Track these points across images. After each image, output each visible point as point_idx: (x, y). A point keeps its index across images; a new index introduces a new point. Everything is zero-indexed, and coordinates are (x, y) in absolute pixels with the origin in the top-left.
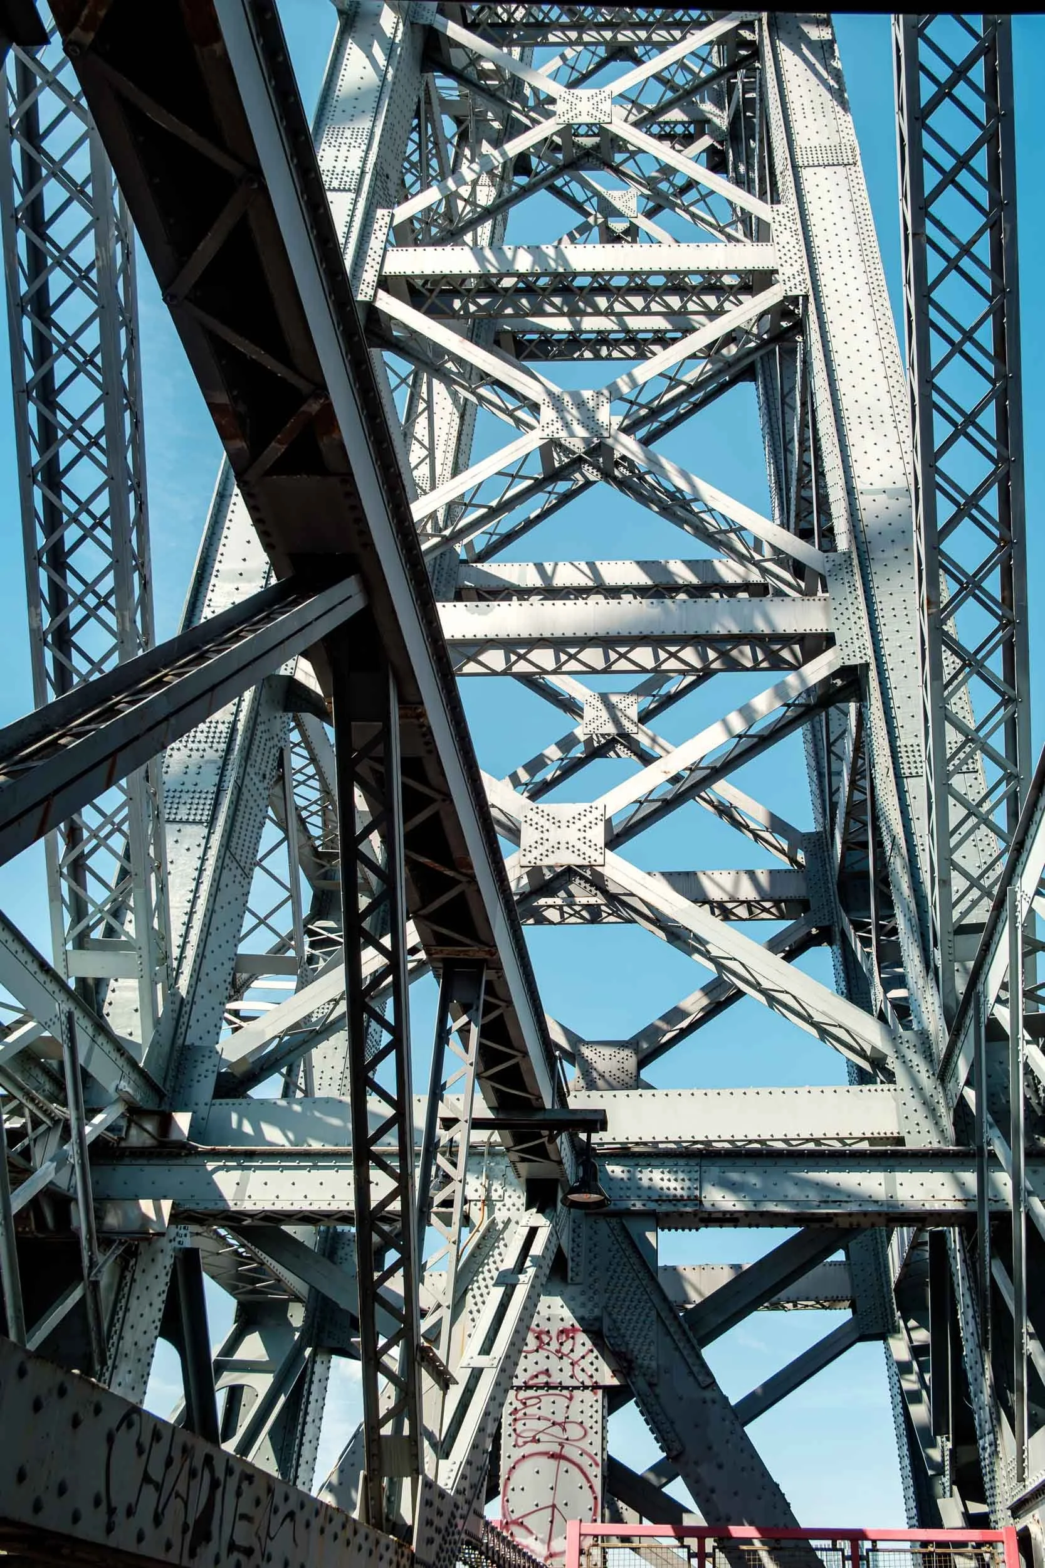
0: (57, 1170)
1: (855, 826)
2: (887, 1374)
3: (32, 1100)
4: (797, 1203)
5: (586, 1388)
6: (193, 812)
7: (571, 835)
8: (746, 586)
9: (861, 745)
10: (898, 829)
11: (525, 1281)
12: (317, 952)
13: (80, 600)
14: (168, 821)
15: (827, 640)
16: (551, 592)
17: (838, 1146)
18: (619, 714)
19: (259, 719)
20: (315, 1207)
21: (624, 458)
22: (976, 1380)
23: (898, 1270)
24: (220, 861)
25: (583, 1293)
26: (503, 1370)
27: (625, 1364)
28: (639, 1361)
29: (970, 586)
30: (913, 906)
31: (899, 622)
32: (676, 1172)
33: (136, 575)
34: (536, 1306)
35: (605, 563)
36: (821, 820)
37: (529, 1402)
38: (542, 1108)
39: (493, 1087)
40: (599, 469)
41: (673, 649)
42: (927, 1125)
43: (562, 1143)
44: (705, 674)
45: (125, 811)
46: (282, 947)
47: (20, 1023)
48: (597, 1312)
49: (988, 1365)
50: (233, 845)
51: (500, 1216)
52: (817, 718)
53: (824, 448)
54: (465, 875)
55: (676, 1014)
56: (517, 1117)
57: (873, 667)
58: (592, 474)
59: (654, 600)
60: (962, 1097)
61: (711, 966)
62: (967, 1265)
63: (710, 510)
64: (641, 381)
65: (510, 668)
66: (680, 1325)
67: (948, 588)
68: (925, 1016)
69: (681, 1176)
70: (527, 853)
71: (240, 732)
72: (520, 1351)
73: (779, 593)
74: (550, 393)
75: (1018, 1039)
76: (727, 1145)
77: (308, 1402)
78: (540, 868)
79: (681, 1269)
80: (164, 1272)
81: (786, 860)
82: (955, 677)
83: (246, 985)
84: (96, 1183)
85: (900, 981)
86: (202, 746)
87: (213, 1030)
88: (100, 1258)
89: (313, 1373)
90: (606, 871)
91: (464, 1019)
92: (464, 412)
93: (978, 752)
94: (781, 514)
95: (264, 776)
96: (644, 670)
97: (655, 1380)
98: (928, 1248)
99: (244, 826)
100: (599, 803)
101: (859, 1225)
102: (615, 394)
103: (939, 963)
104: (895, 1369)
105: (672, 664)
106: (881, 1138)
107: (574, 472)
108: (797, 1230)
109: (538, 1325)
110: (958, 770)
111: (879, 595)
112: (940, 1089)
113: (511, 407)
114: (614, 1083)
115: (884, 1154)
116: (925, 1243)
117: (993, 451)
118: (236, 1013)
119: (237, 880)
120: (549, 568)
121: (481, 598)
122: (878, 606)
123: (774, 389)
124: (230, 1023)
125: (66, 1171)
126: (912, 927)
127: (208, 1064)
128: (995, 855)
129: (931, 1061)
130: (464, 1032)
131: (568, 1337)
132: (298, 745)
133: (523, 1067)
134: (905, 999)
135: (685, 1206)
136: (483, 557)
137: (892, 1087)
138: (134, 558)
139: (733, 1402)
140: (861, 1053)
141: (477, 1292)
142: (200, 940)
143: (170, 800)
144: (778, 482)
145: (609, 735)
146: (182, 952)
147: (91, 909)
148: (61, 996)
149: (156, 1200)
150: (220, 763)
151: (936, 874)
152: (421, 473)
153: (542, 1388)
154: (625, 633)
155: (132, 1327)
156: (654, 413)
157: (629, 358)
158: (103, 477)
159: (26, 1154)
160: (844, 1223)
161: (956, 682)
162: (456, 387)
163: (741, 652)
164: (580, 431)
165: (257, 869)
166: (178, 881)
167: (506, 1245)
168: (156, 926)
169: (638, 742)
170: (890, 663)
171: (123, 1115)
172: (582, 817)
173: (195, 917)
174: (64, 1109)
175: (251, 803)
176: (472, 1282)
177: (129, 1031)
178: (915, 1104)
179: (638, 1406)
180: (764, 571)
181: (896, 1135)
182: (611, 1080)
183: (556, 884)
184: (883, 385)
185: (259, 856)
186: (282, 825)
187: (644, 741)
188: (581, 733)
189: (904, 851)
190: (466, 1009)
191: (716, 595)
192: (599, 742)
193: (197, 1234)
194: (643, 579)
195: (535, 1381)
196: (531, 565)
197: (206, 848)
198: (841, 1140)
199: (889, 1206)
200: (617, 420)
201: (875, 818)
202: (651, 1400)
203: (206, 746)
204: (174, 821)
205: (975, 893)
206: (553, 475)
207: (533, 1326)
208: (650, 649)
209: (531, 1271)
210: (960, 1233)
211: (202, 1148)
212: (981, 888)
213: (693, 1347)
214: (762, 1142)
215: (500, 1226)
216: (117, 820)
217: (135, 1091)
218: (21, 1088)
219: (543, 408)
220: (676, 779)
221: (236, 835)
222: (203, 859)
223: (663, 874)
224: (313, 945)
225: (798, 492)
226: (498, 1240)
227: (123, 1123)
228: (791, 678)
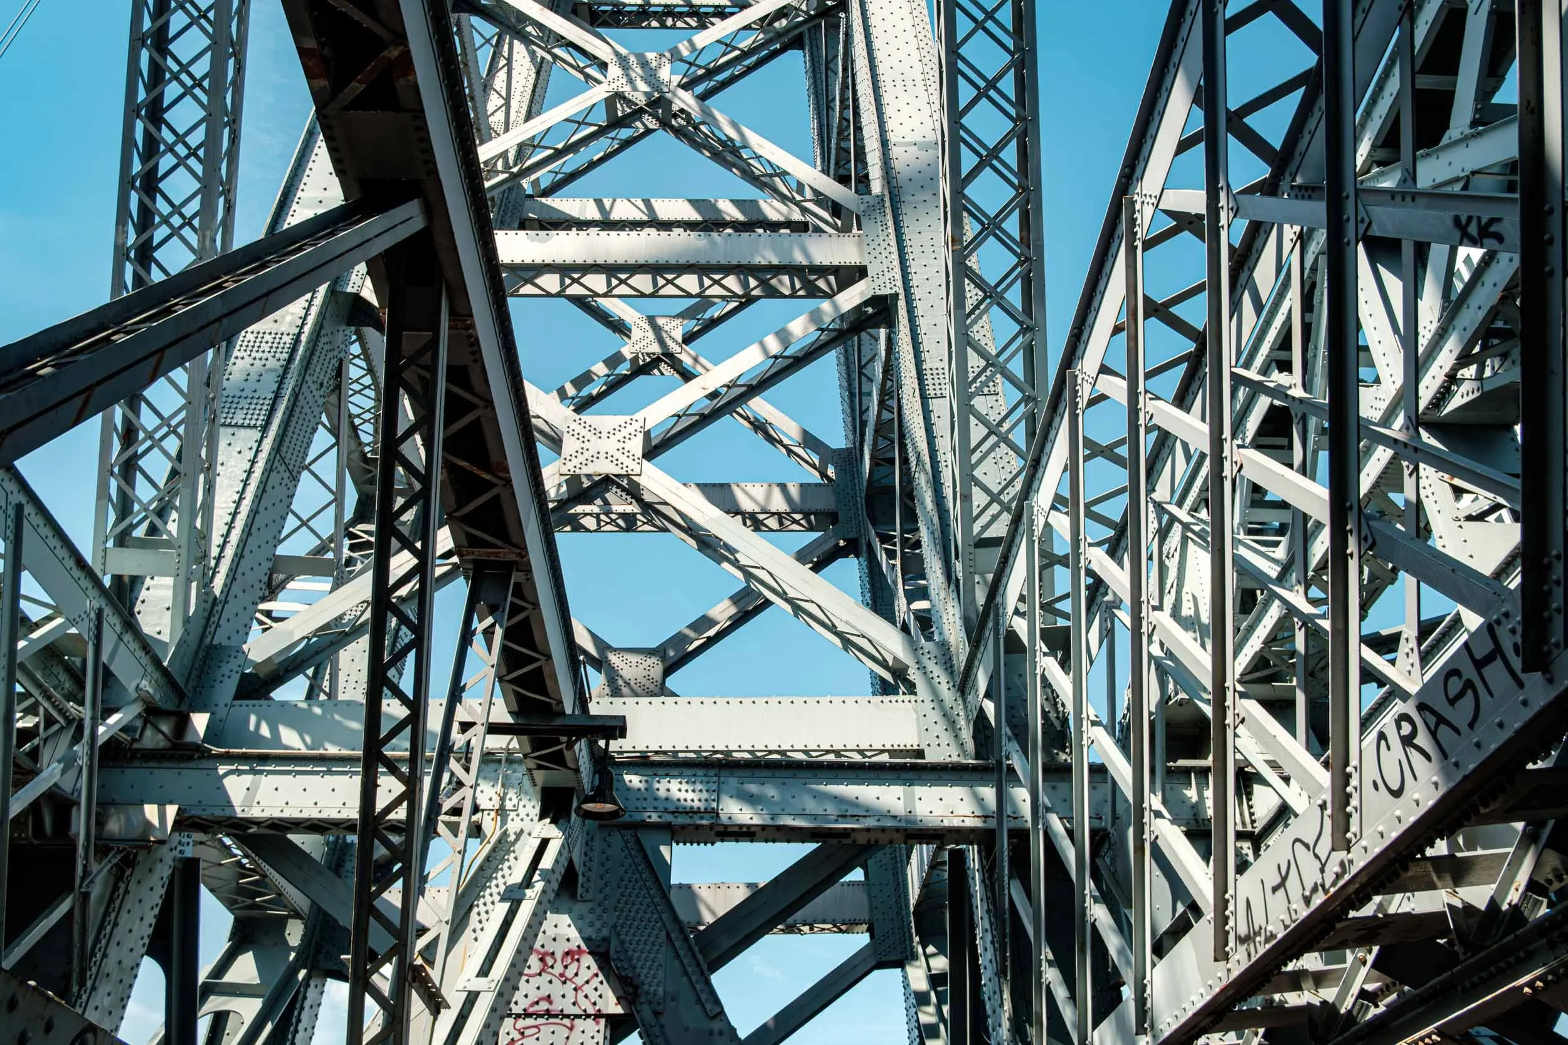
0: (64, 772)
1: (882, 444)
2: (904, 1005)
3: (49, 698)
4: (815, 817)
5: (588, 1016)
6: (249, 416)
7: (610, 445)
8: (789, 224)
9: (890, 368)
10: (923, 446)
11: (532, 896)
12: (355, 555)
13: (166, 221)
14: (224, 425)
15: (861, 272)
16: (608, 225)
17: (857, 758)
18: (665, 335)
19: (323, 332)
20: (324, 815)
21: (682, 111)
22: (994, 1012)
23: (917, 891)
24: (270, 464)
25: (592, 911)
26: (500, 994)
27: (631, 990)
28: (646, 987)
29: (991, 227)
30: (936, 520)
31: (927, 259)
32: (694, 783)
33: (221, 200)
34: (541, 924)
35: (660, 200)
36: (851, 437)
37: (527, 1032)
38: (562, 713)
39: (515, 692)
40: (658, 119)
41: (717, 277)
42: (946, 738)
43: (580, 750)
44: (747, 300)
45: (183, 415)
46: (322, 549)
47: (49, 619)
48: (605, 932)
49: (1006, 995)
50: (284, 449)
51: (513, 827)
52: (849, 343)
53: (861, 107)
54: (501, 478)
55: (704, 622)
56: (537, 723)
57: (902, 296)
58: (651, 123)
59: (702, 233)
60: (981, 710)
61: (739, 575)
62: (986, 886)
63: (758, 157)
64: (699, 46)
65: (563, 290)
66: (690, 948)
67: (971, 228)
68: (946, 627)
69: (699, 786)
70: (567, 462)
71: (303, 344)
72: (521, 974)
73: (817, 230)
74: (617, 54)
75: (1035, 651)
76: (747, 756)
77: (296, 1031)
78: (579, 476)
79: (696, 888)
80: (161, 883)
81: (817, 474)
82: (977, 307)
83: (282, 585)
84: (102, 786)
85: (923, 594)
86: (265, 356)
87: (242, 630)
88: (95, 867)
89: (305, 998)
90: (642, 481)
91: (490, 620)
92: (540, 68)
93: (998, 376)
94: (823, 162)
95: (322, 385)
96: (689, 295)
97: (660, 1008)
98: (947, 868)
99: (297, 431)
100: (640, 416)
101: (877, 841)
102: (676, 56)
103: (960, 575)
104: (913, 1000)
105: (716, 290)
106: (901, 751)
107: (635, 120)
108: (815, 846)
109: (543, 946)
110: (979, 392)
111: (908, 233)
112: (960, 701)
113: (581, 65)
114: (639, 691)
115: (903, 767)
116: (944, 863)
117: (1012, 112)
118: (268, 614)
119: (284, 483)
120: (607, 203)
121: (542, 227)
122: (907, 243)
123: (819, 57)
124: (261, 623)
125: (72, 774)
126: (935, 539)
127: (234, 664)
128: (1014, 473)
129: (952, 673)
130: (488, 633)
131: (573, 959)
132: (358, 356)
133: (546, 671)
134: (928, 611)
135: (702, 818)
136: (547, 192)
137: (913, 698)
138: (221, 183)
139: (743, 1034)
140: (883, 664)
141: (482, 909)
142: (241, 540)
143: (228, 405)
144: (820, 135)
145: (654, 354)
146: (222, 551)
147: (136, 507)
148: (93, 593)
149: (162, 805)
150: (281, 371)
151: (958, 489)
152: (496, 120)
153: (542, 1016)
154: (673, 262)
155: (118, 944)
156: (710, 73)
157: (692, 28)
158: (202, 114)
159: (34, 754)
160: (862, 839)
161: (977, 312)
162: (534, 47)
163: (780, 281)
164: (643, 87)
165: (305, 474)
166: (226, 482)
167: (516, 858)
168: (198, 524)
169: (681, 361)
170: (917, 293)
171: (139, 716)
172: (622, 429)
173: (239, 517)
174: (80, 709)
175: (306, 410)
176: (478, 897)
177: (158, 629)
178: (935, 715)
179: (642, 1038)
180: (804, 210)
181: (916, 747)
182: (636, 687)
183: (594, 493)
184: (916, 55)
185: (308, 460)
186: (335, 431)
187: (687, 361)
188: (627, 352)
189: (928, 466)
190: (493, 610)
191: (761, 231)
192: (644, 360)
193: (201, 843)
194: (694, 216)
195: (536, 1008)
196: (591, 201)
197: (257, 451)
198: (861, 752)
199: (907, 822)
200: (676, 79)
201: (902, 436)
202: (656, 1030)
203: (269, 356)
204: (230, 425)
205: (995, 508)
206: (616, 123)
207: (537, 946)
208: (696, 276)
209: (539, 886)
210: (979, 852)
211: (215, 750)
212: (1000, 503)
213: (702, 973)
214: (783, 753)
215: (512, 838)
216: (174, 422)
217: (156, 691)
218: (39, 686)
219: (610, 66)
220: (713, 395)
221: (287, 439)
222: (253, 462)
223: (698, 485)
224: (352, 548)
225: (838, 144)
226: (508, 852)
227: (139, 724)
228: (825, 305)
